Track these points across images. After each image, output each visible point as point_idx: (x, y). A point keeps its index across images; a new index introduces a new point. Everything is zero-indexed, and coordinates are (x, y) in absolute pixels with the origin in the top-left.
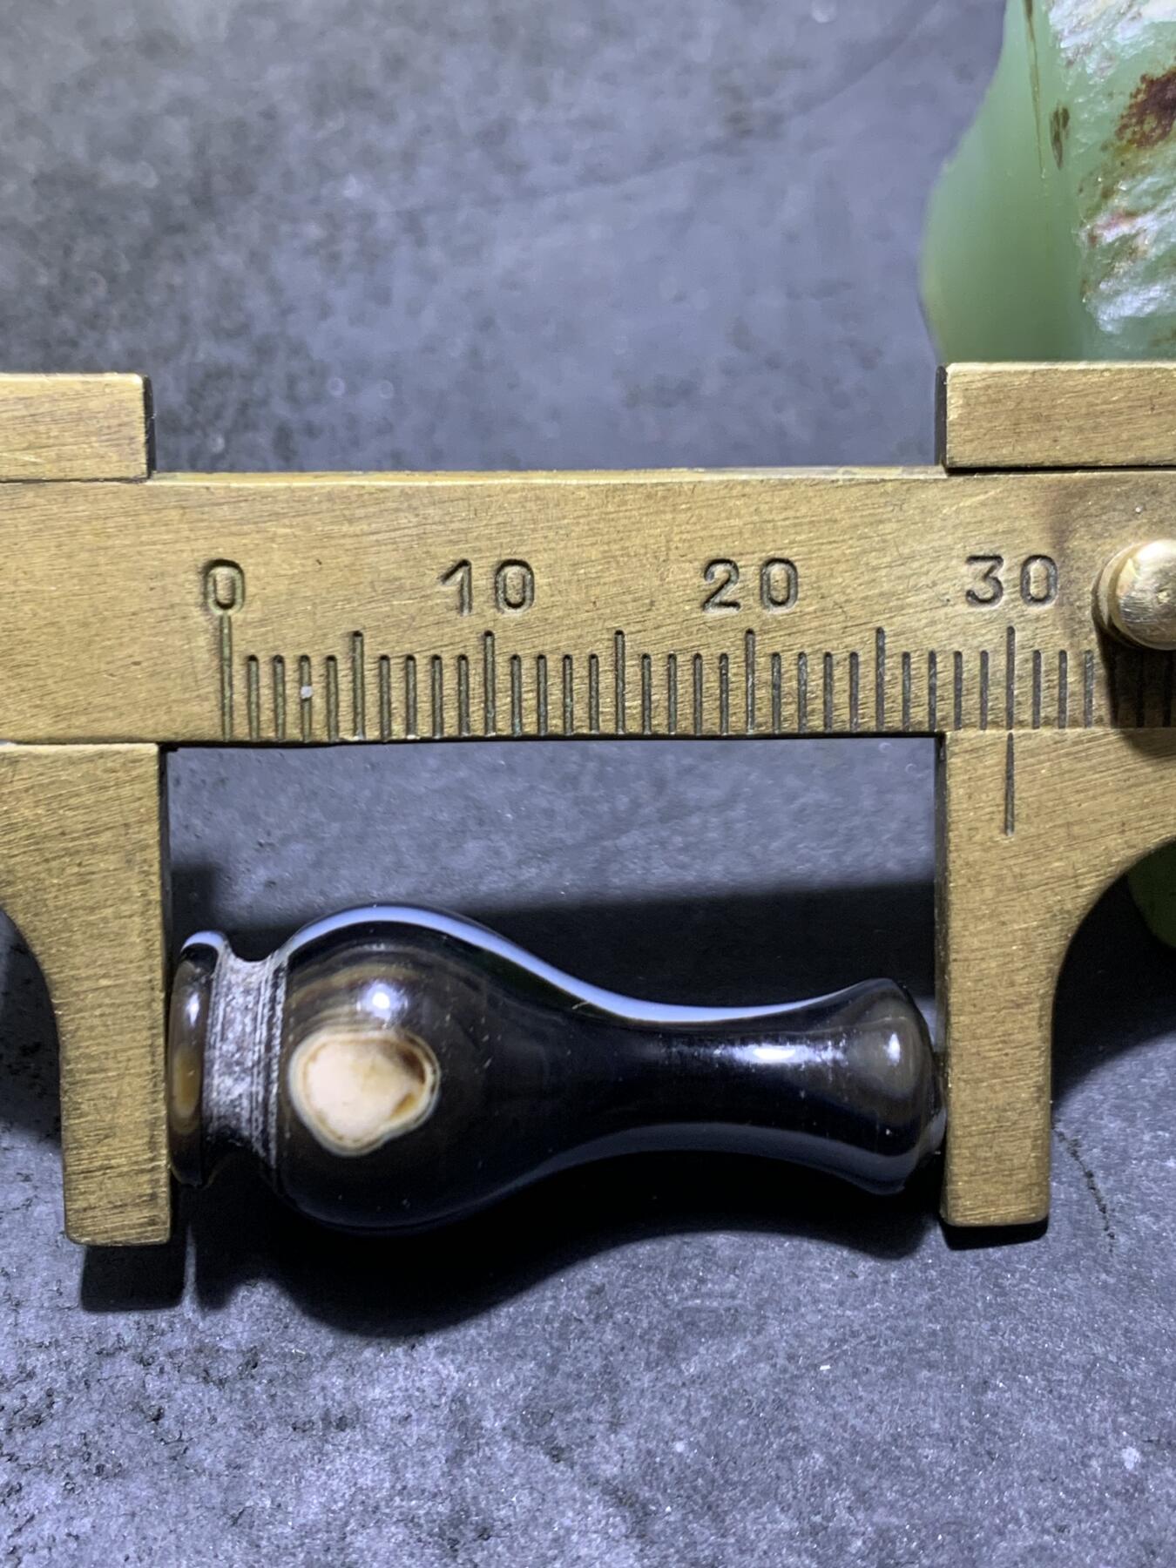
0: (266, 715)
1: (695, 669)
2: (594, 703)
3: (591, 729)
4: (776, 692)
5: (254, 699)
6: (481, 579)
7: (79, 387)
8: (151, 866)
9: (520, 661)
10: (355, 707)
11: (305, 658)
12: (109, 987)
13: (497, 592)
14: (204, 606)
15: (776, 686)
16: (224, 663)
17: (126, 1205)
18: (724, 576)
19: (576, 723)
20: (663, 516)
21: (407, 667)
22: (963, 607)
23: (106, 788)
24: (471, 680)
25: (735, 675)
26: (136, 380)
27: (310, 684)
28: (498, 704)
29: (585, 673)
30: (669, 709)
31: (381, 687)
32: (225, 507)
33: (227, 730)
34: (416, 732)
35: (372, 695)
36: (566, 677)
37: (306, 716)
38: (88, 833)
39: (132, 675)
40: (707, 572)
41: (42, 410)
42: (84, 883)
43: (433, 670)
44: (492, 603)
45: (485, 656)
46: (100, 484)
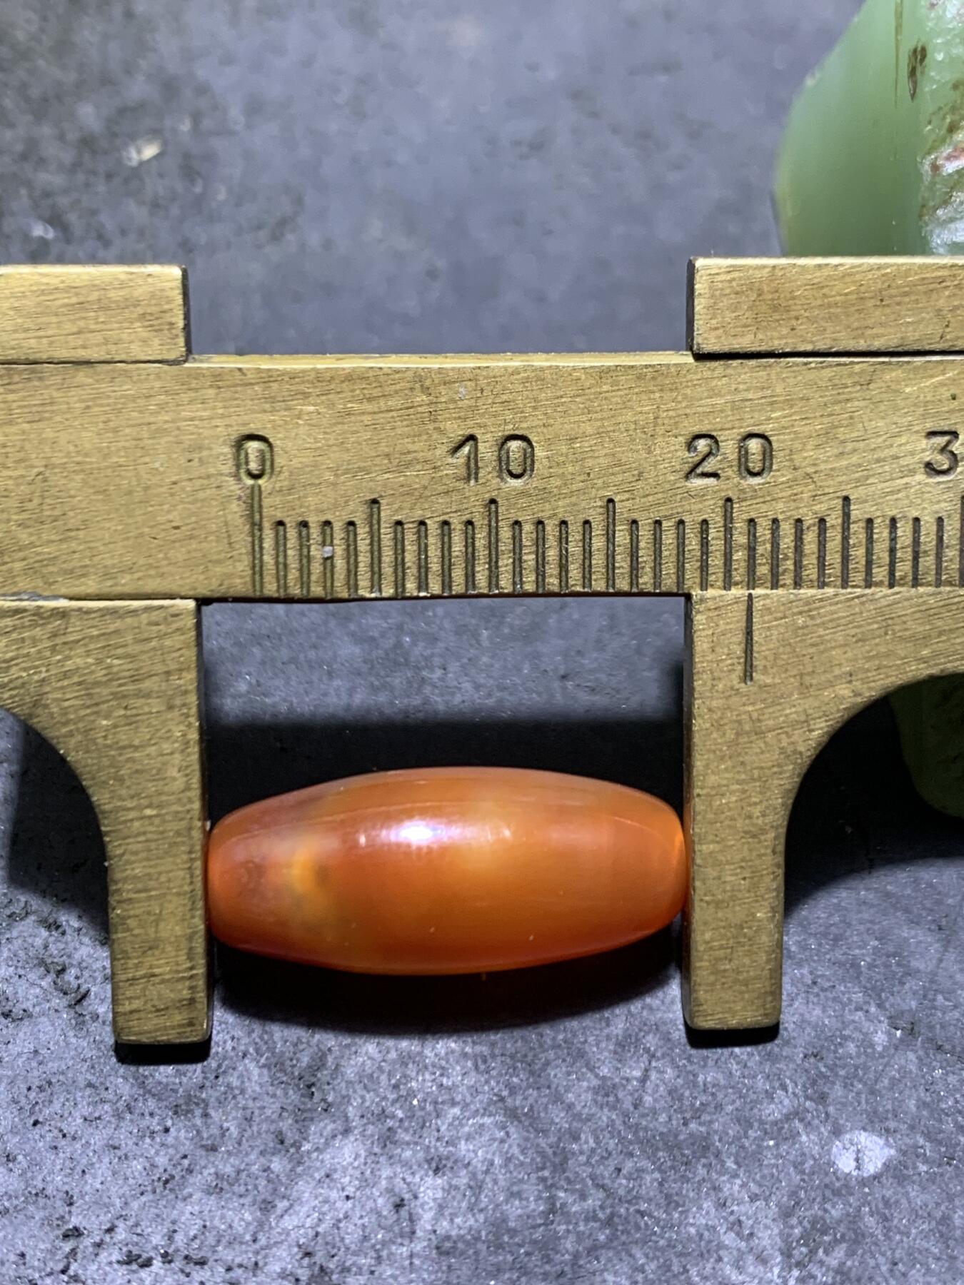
0: (293, 575)
1: (678, 534)
2: (587, 563)
3: (584, 587)
4: (751, 553)
5: (281, 559)
6: (487, 450)
7: (123, 277)
8: (190, 709)
9: (521, 526)
10: (372, 567)
11: (328, 523)
12: (150, 817)
13: (500, 463)
14: (237, 476)
15: (751, 549)
16: (256, 526)
17: (167, 1008)
18: (706, 450)
19: (571, 582)
20: (652, 396)
21: (419, 532)
22: (921, 477)
23: (148, 640)
24: (477, 544)
25: (715, 538)
26: (175, 271)
27: (332, 544)
28: (500, 563)
29: (579, 537)
30: (654, 569)
31: (396, 549)
32: (256, 388)
33: (258, 587)
34: (427, 590)
35: (388, 556)
36: (563, 539)
37: (328, 575)
38: (135, 680)
39: (173, 538)
40: (690, 446)
41: (90, 299)
42: (130, 724)
43: (443, 535)
44: (496, 474)
45: (490, 521)
46: (143, 365)
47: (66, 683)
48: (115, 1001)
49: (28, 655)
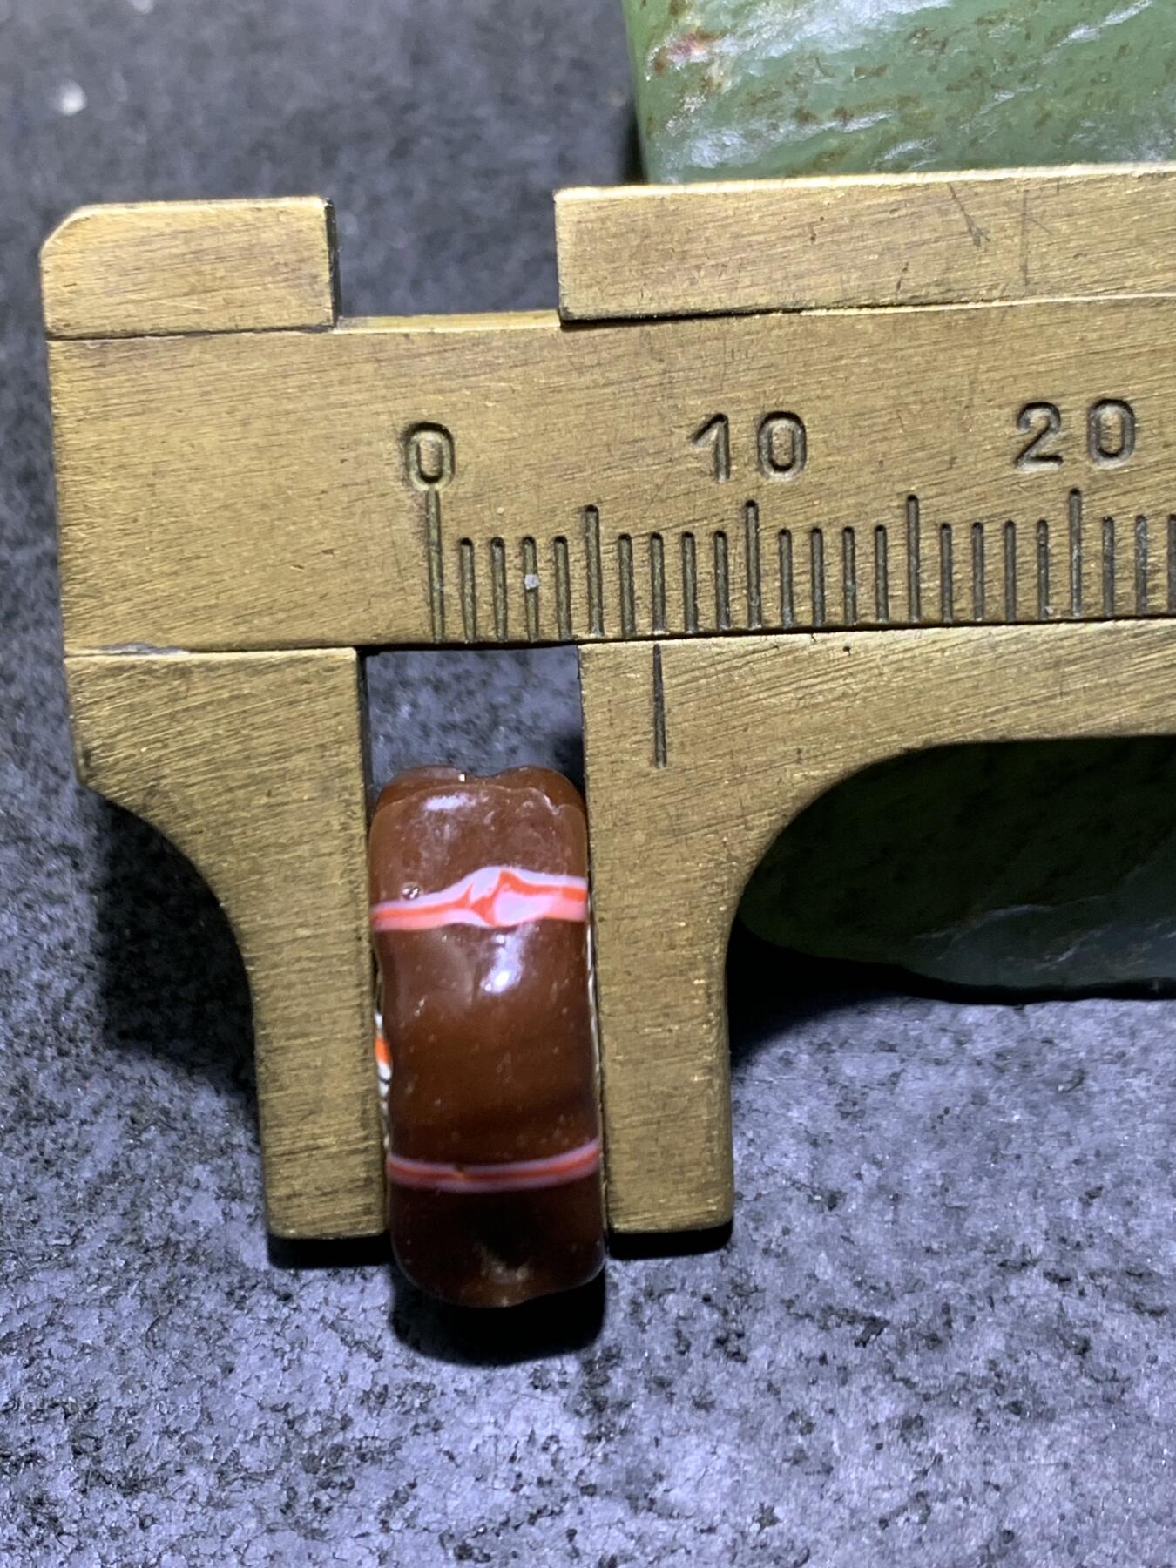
0: (484, 609)
1: (1006, 540)
2: (881, 585)
3: (878, 617)
4: (1108, 565)
5: (468, 590)
6: (741, 433)
7: (249, 217)
8: (352, 794)
9: (790, 537)
10: (590, 598)
11: (529, 540)
12: (307, 938)
13: (760, 452)
14: (406, 480)
15: (1109, 558)
16: (433, 547)
17: (335, 1191)
18: (1042, 424)
19: (860, 610)
20: (966, 352)
21: (651, 548)
23: (297, 702)
24: (731, 561)
25: (1058, 545)
26: (315, 206)
27: (535, 572)
28: (763, 589)
29: (870, 549)
30: (973, 589)
31: (621, 573)
32: (428, 359)
33: (438, 629)
34: (664, 626)
35: (610, 580)
36: (848, 556)
37: (532, 610)
38: (277, 756)
39: (322, 566)
40: (1020, 418)
41: (205, 246)
42: (276, 816)
43: (684, 552)
44: (754, 466)
45: (747, 531)
46: (277, 334)
47: (190, 762)
49: (137, 727)
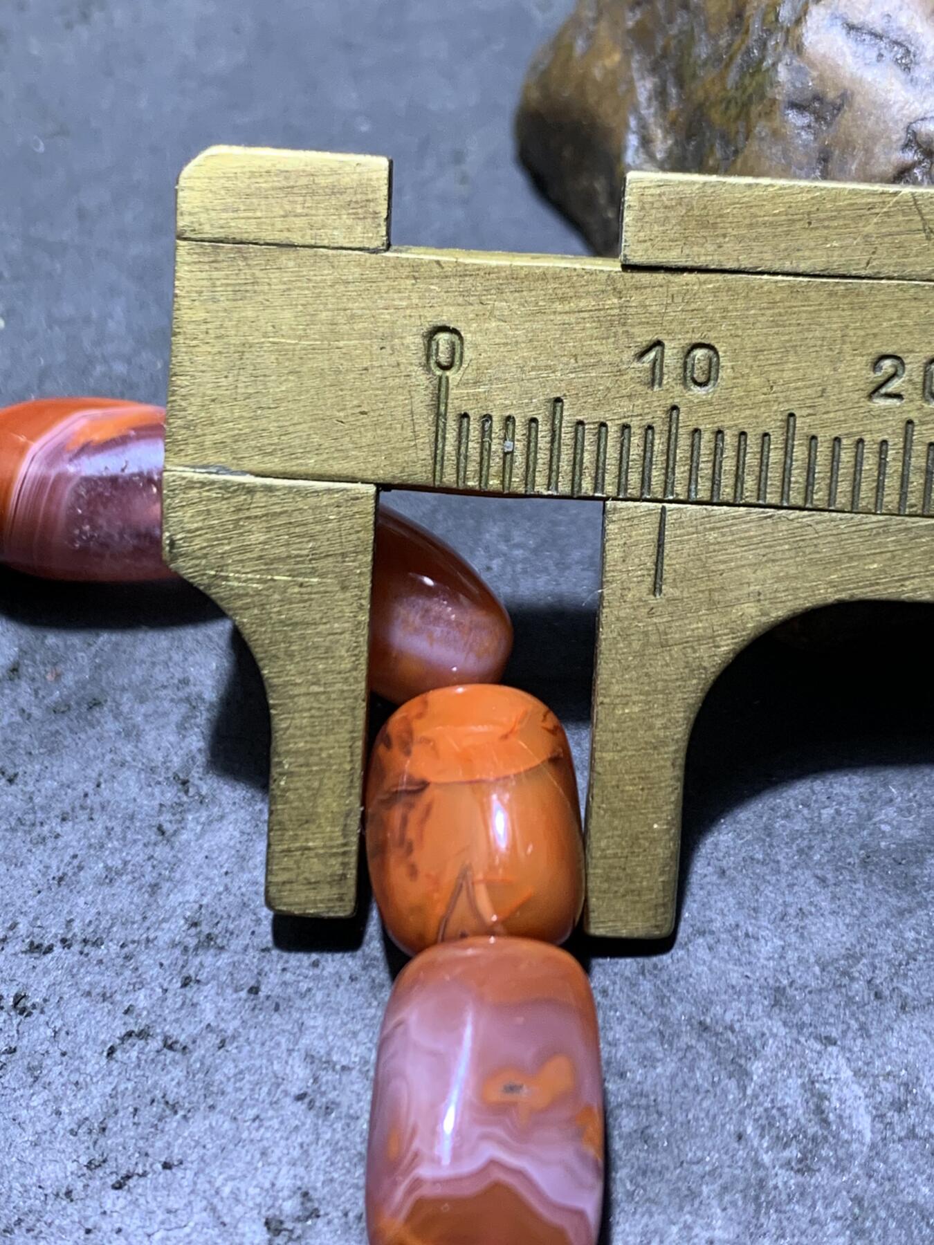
0: (472, 467)
1: (857, 452)
2: (763, 476)
3: (758, 498)
4: (927, 477)
5: (463, 449)
6: (672, 357)
7: (333, 164)
8: (363, 591)
9: (700, 434)
10: (551, 465)
11: (510, 418)
12: (318, 693)
13: (685, 371)
14: (426, 367)
15: (928, 472)
16: (439, 416)
17: (317, 882)
18: (891, 371)
19: (746, 493)
20: (841, 314)
21: (599, 432)
23: (328, 520)
24: (655, 448)
25: (893, 460)
26: (383, 162)
27: (513, 440)
28: (677, 471)
29: (757, 449)
30: (830, 486)
31: (575, 449)
32: (452, 281)
34: (602, 491)
35: (566, 455)
36: (740, 451)
37: (507, 469)
38: (311, 558)
39: (359, 423)
40: (876, 365)
41: (299, 183)
42: (305, 601)
43: (622, 438)
44: (680, 381)
45: (670, 427)
46: (344, 252)
47: (246, 556)
48: (268, 872)
49: (211, 527)
